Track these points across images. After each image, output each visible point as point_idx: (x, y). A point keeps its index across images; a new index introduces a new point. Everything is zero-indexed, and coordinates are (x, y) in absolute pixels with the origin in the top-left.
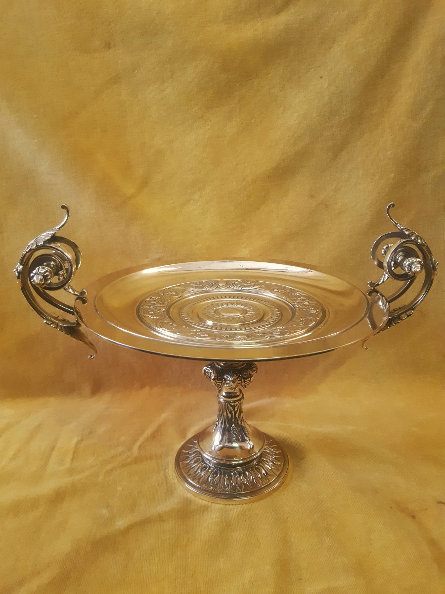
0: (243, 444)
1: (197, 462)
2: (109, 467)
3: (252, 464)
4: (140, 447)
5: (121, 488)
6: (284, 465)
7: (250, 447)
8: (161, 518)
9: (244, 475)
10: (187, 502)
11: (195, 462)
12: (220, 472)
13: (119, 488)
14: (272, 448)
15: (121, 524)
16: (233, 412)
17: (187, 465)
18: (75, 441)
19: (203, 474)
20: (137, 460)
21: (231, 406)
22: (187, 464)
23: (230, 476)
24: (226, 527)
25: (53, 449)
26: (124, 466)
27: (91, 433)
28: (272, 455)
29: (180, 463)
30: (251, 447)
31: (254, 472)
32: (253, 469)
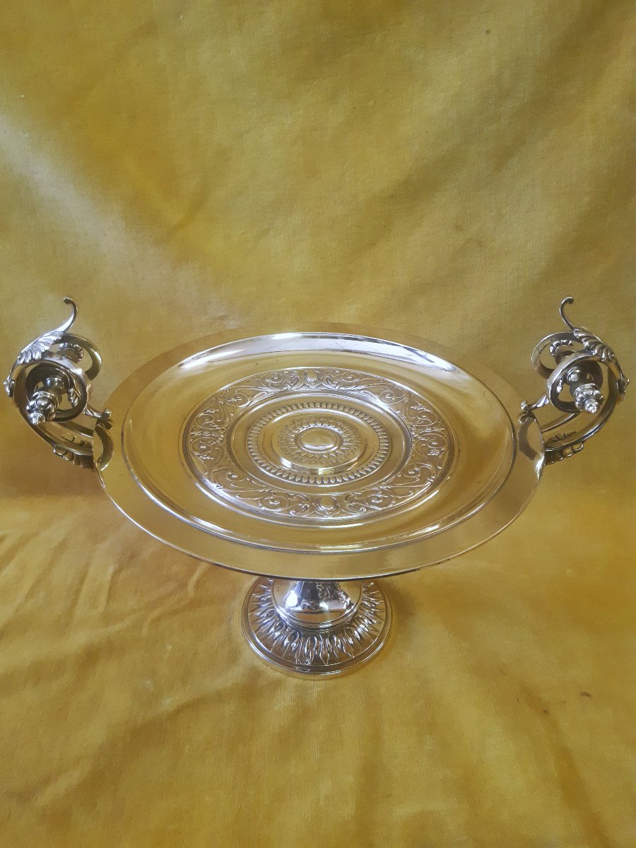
1: (271, 616)
2: (156, 613)
3: (343, 625)
4: (198, 583)
5: (170, 647)
8: (220, 697)
9: (331, 639)
10: (255, 673)
11: (268, 616)
12: (300, 633)
13: (169, 647)
14: (372, 597)
15: (168, 703)
17: (259, 618)
18: (111, 570)
19: (277, 634)
20: (193, 605)
22: (258, 616)
23: (313, 641)
24: (302, 714)
25: (82, 581)
26: (175, 612)
27: (132, 557)
28: (371, 609)
29: (249, 614)
31: (344, 636)
32: (343, 632)
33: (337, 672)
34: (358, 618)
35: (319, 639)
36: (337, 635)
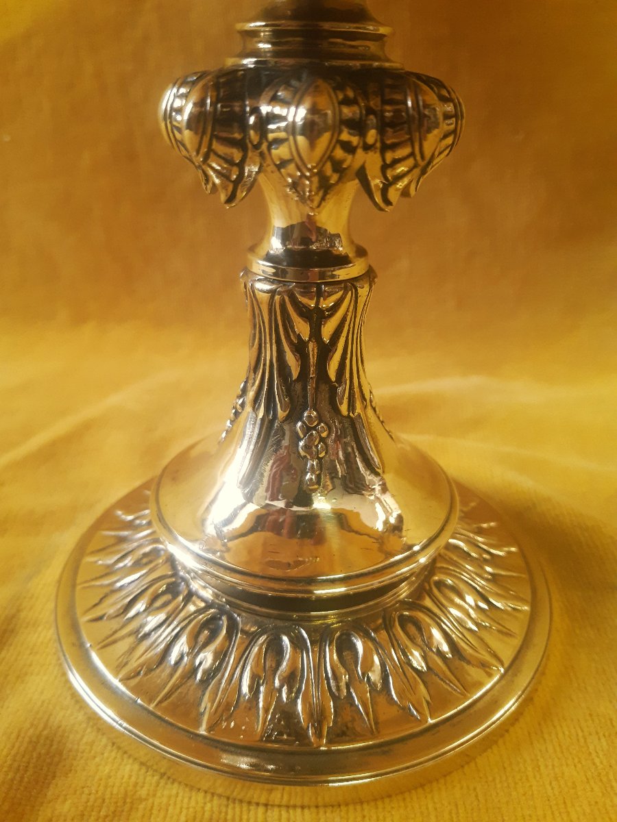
0: (350, 504)
1: (146, 564)
3: (388, 599)
6: (533, 617)
7: (386, 522)
9: (345, 647)
12: (232, 621)
14: (480, 532)
16: (312, 348)
17: (107, 571)
21: (305, 313)
22: (107, 567)
23: (275, 649)
28: (480, 563)
30: (392, 520)
31: (394, 641)
32: (388, 626)
33: (361, 780)
34: (440, 585)
35: (298, 644)
36: (366, 635)
